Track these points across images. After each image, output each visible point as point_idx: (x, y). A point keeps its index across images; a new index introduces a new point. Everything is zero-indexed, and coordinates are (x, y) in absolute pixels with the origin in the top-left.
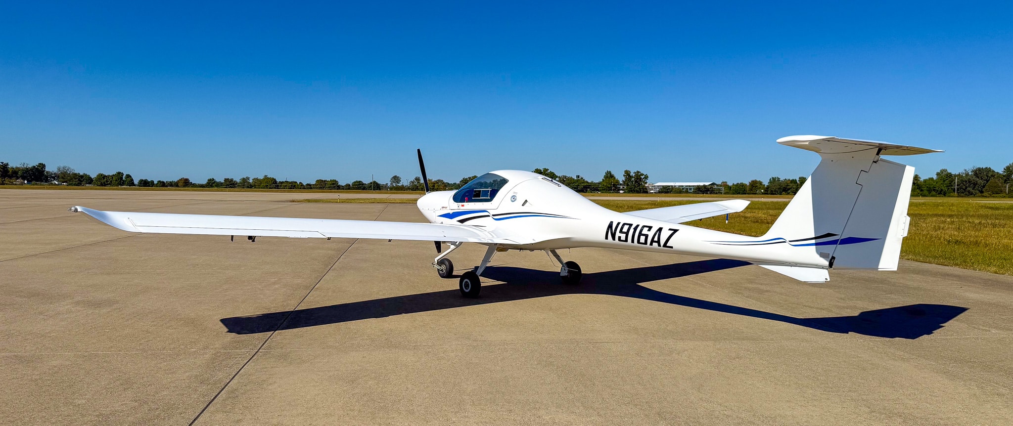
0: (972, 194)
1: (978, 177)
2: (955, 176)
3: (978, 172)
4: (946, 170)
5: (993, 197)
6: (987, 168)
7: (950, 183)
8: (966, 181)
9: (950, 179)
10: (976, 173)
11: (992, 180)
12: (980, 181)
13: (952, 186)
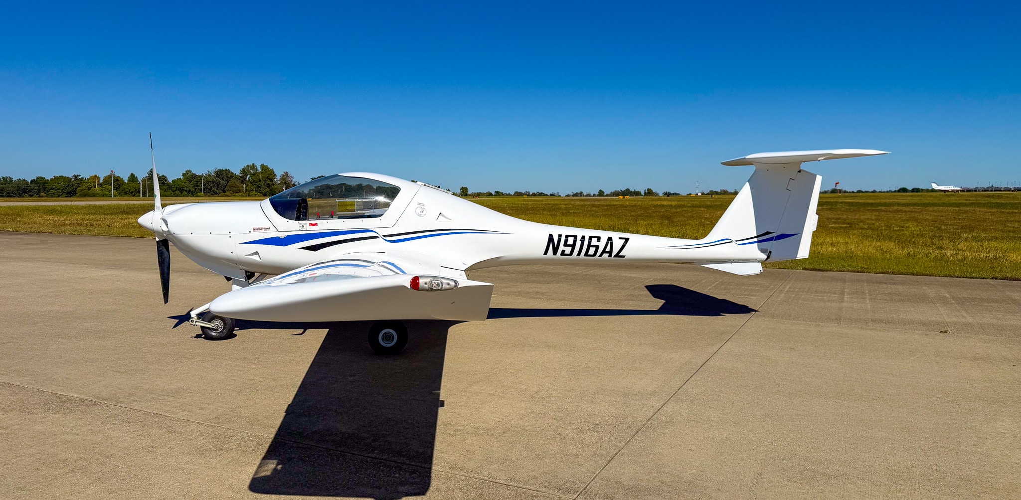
0: (216, 194)
1: (220, 178)
2: (201, 176)
3: (220, 173)
4: (191, 171)
5: (234, 196)
6: (226, 169)
7: (196, 184)
8: (211, 182)
9: (196, 180)
10: (218, 174)
11: (232, 181)
12: (223, 182)
13: (198, 186)
